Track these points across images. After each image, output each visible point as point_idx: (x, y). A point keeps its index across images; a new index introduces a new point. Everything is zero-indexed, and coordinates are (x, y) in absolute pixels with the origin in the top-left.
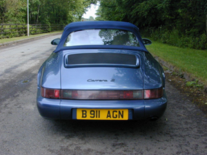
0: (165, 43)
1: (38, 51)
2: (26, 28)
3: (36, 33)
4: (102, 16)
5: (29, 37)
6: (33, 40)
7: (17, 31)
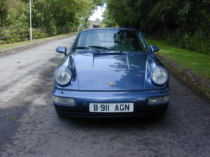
0: (184, 48)
1: (39, 61)
2: (28, 32)
3: (40, 37)
4: (109, 18)
5: (32, 41)
6: (35, 45)
7: (19, 36)
